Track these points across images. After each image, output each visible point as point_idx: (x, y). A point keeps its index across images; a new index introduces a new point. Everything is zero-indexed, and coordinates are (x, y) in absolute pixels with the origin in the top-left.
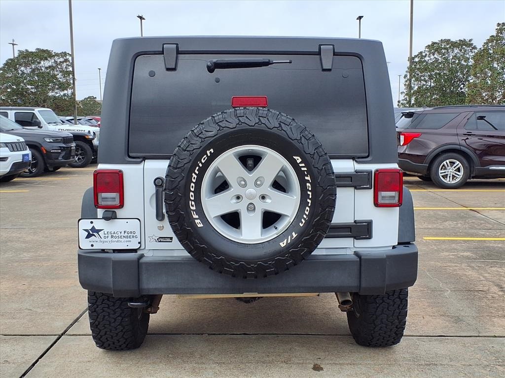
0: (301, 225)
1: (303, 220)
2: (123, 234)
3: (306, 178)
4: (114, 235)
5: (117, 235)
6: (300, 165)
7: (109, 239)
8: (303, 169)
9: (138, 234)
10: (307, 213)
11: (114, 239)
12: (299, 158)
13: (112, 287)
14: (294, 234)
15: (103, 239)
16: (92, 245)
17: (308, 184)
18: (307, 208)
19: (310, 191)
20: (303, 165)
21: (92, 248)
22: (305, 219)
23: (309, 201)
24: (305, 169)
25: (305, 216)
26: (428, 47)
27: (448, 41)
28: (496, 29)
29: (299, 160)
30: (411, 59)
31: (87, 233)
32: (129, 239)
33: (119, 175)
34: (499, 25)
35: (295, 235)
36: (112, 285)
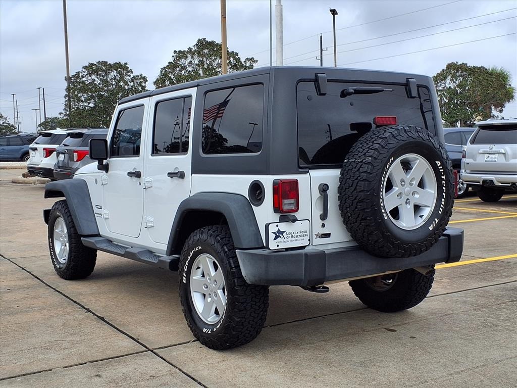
0: (440, 213)
1: (441, 209)
2: (299, 234)
3: (443, 177)
4: (293, 235)
5: (295, 235)
6: (439, 168)
7: (290, 239)
8: (441, 170)
9: (308, 233)
10: (443, 203)
11: (293, 239)
12: (439, 162)
13: (303, 278)
14: (436, 219)
15: (286, 239)
16: (278, 246)
17: (443, 182)
18: (443, 200)
19: (445, 187)
20: (441, 167)
21: (278, 248)
22: (442, 208)
23: (444, 194)
24: (442, 170)
25: (442, 206)
26: (85, 67)
27: (105, 63)
28: (173, 56)
29: (439, 163)
30: (68, 79)
31: (275, 235)
32: (303, 238)
33: (295, 183)
34: (175, 52)
35: (437, 221)
36: (303, 276)
